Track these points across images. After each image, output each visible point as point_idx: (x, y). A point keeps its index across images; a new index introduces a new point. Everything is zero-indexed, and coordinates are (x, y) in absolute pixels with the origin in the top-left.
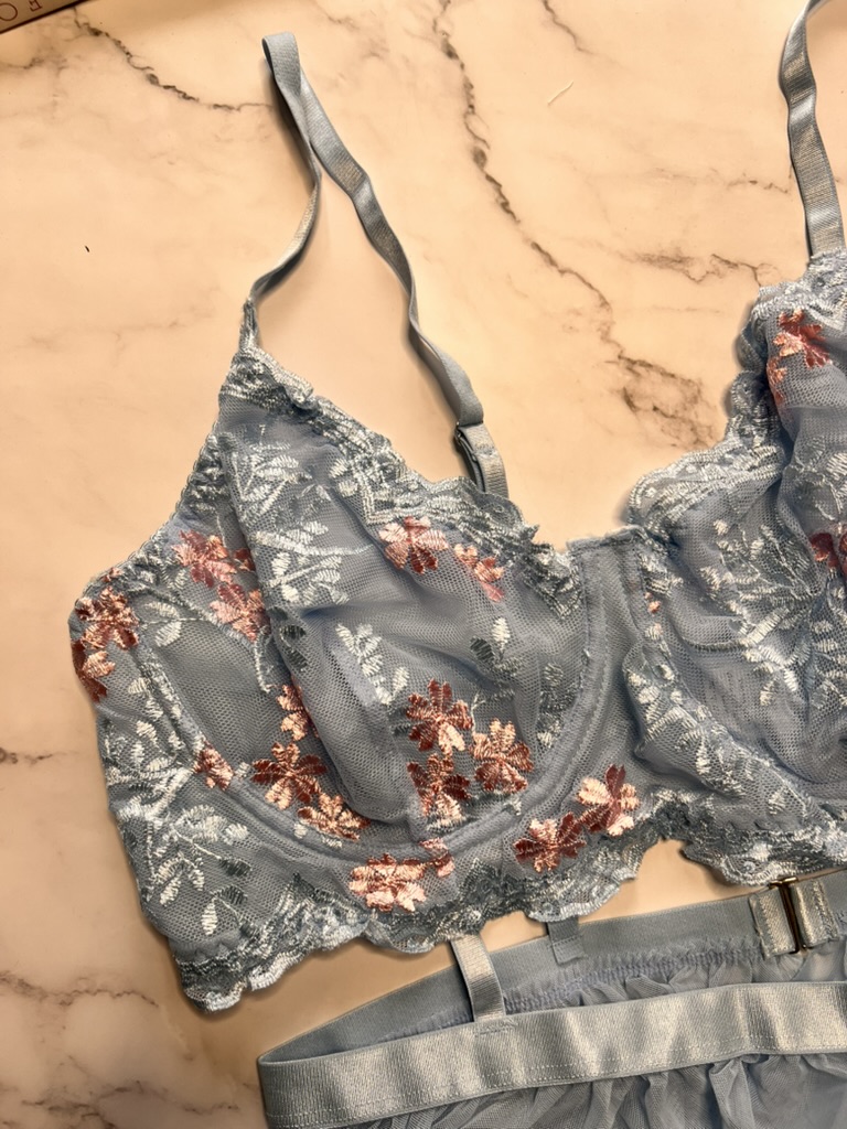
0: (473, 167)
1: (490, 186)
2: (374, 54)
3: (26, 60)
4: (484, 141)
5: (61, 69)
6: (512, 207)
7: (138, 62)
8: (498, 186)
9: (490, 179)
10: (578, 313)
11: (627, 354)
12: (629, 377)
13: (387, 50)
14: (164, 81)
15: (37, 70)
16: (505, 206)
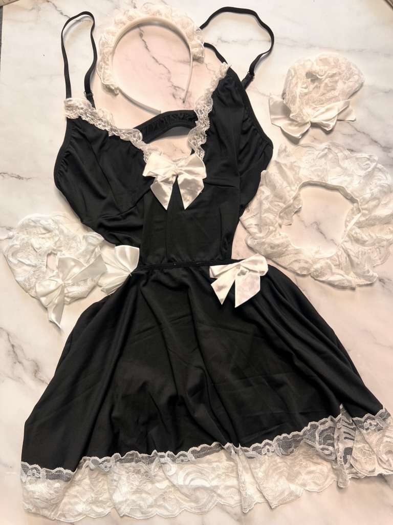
0: (139, 38)
1: (143, 42)
2: (116, 8)
3: (31, 8)
4: (143, 31)
5: (39, 10)
6: (148, 48)
7: (58, 9)
8: (145, 42)
9: (143, 40)
10: (163, 74)
11: (175, 85)
12: (174, 90)
13: (119, 7)
14: (64, 14)
15: (33, 11)
16: (147, 47)
